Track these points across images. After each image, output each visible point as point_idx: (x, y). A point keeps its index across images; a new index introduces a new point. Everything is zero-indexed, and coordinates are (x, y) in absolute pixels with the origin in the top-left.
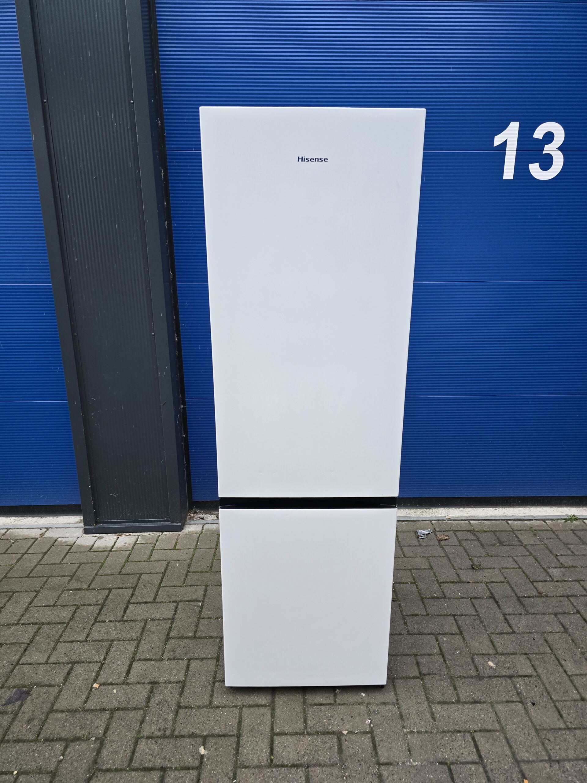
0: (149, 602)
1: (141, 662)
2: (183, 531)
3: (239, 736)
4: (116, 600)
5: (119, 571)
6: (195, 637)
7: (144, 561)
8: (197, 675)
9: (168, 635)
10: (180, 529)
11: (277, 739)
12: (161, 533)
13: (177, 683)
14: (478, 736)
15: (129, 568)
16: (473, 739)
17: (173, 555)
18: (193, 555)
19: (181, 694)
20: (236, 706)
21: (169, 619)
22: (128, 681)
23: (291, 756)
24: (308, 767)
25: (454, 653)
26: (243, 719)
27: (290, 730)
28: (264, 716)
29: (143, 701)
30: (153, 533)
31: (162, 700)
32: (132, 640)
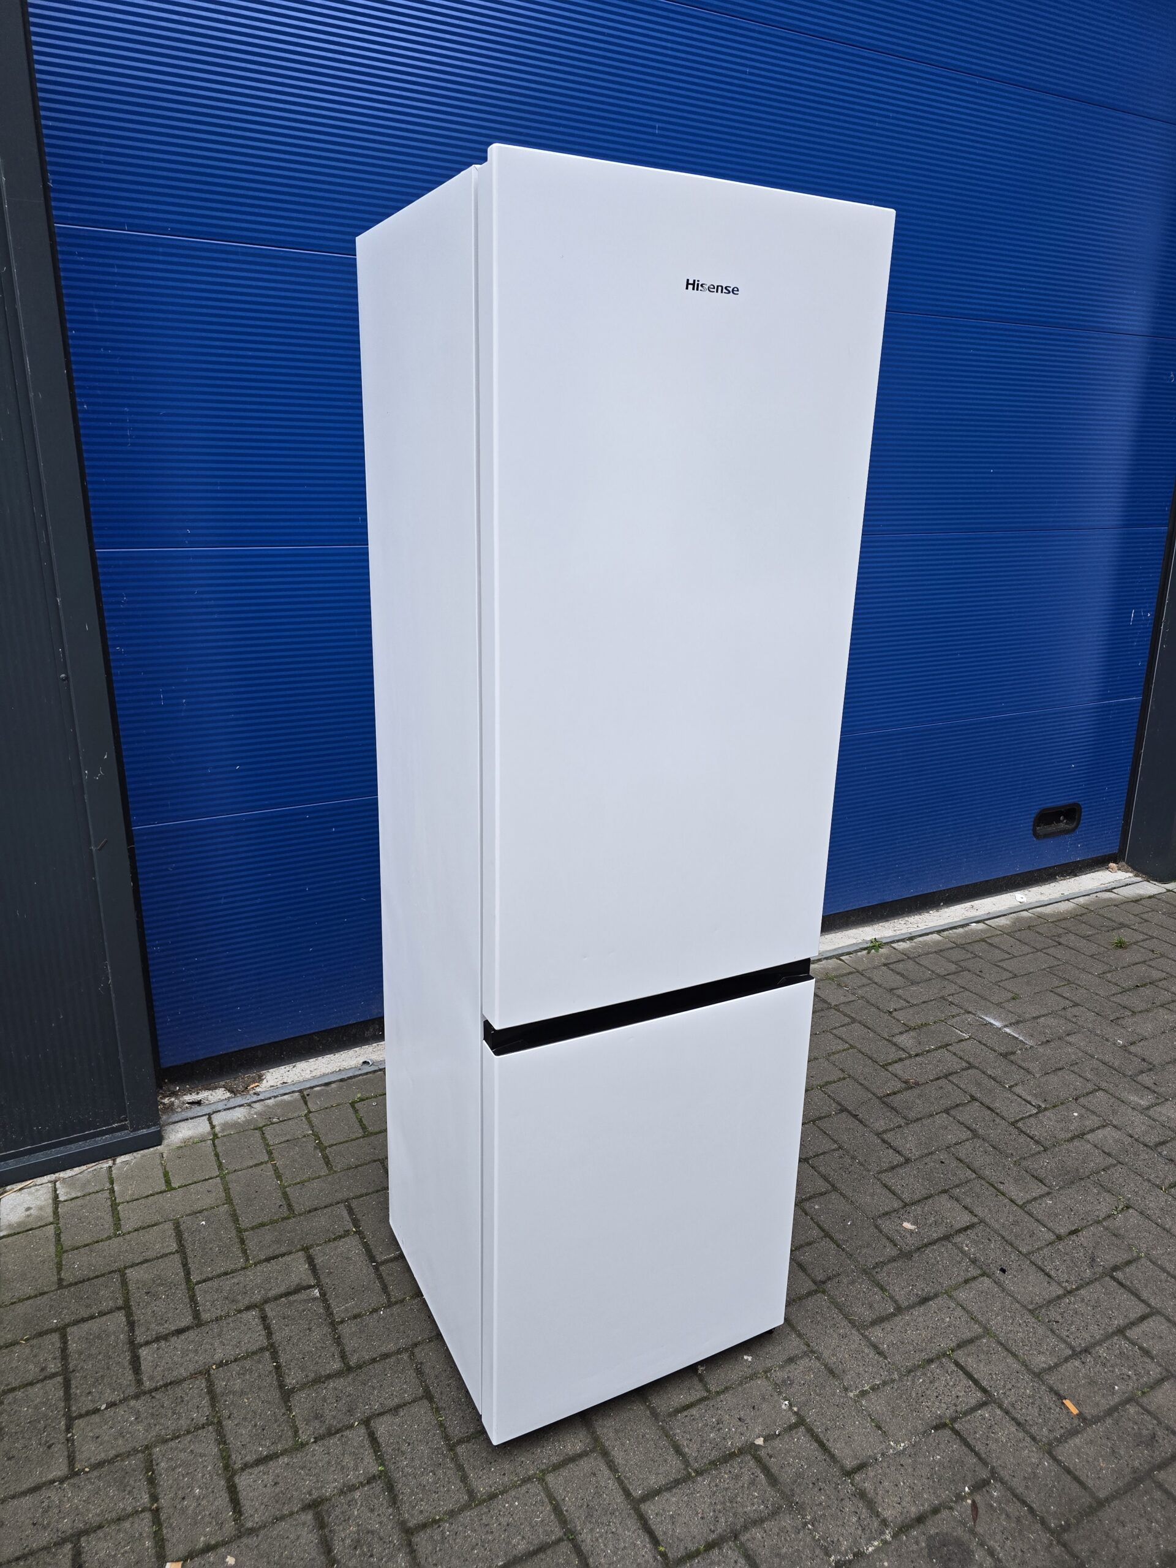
0: (188, 1328)
1: (256, 1470)
2: (165, 1142)
3: (571, 1536)
4: (93, 1351)
5: (55, 1279)
6: (349, 1369)
7: (109, 1238)
8: (403, 1448)
9: (281, 1386)
10: (157, 1139)
11: (650, 1509)
12: (110, 1163)
14: (960, 1356)
16: (957, 1364)
17: (175, 1204)
18: (227, 1190)
19: (395, 1503)
20: (527, 1480)
21: (262, 1350)
22: (249, 1525)
23: (695, 1531)
24: (736, 1537)
25: (844, 1227)
26: (559, 1498)
27: (662, 1481)
28: (595, 1475)
29: (314, 1554)
30: (89, 1166)
31: (359, 1534)
32: (199, 1428)
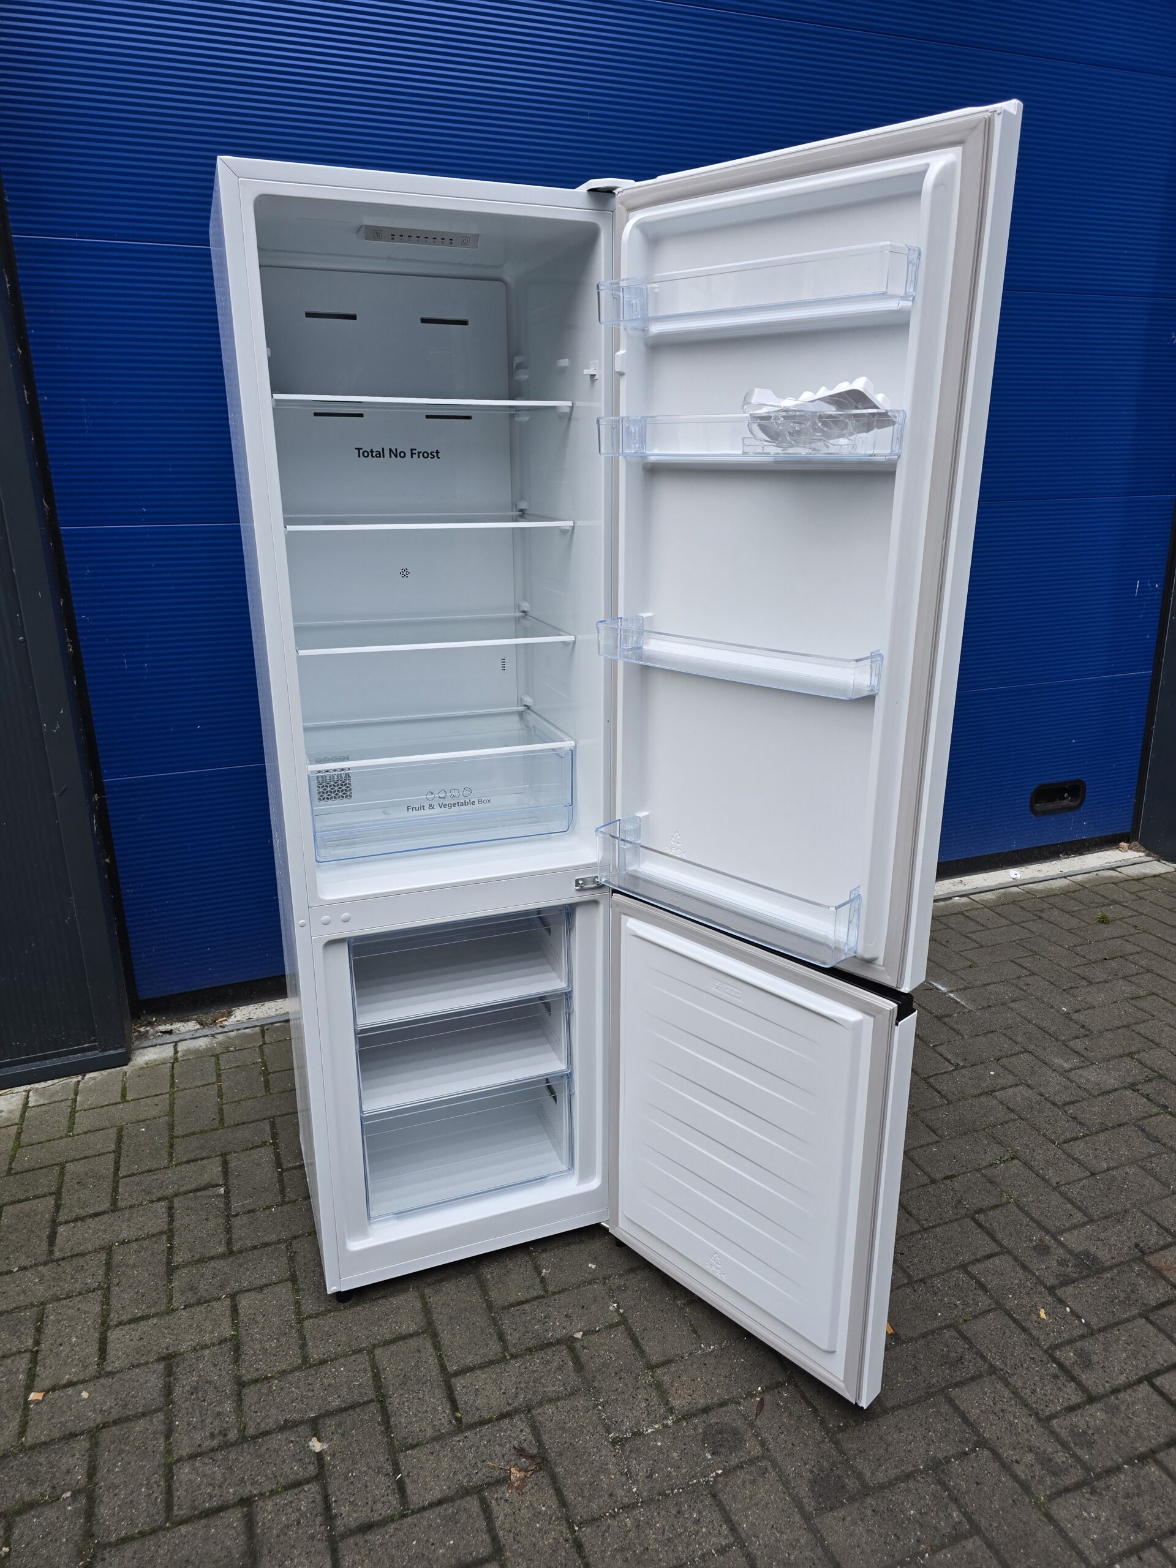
0: (104, 1213)
1: (127, 1327)
2: (131, 1063)
3: (382, 1400)
4: (21, 1226)
5: (6, 1168)
6: (231, 1253)
7: (61, 1138)
8: (258, 1319)
9: (169, 1262)
10: (125, 1060)
11: (459, 1383)
12: (80, 1078)
13: (220, 1343)
15: (27, 1158)
17: (124, 1114)
18: (172, 1105)
19: (237, 1361)
20: (359, 1351)
21: (161, 1233)
22: (109, 1369)
23: (493, 1403)
24: (529, 1411)
26: (381, 1368)
27: (479, 1360)
28: (419, 1351)
29: (156, 1395)
30: (61, 1079)
31: (198, 1383)
32: (90, 1292)
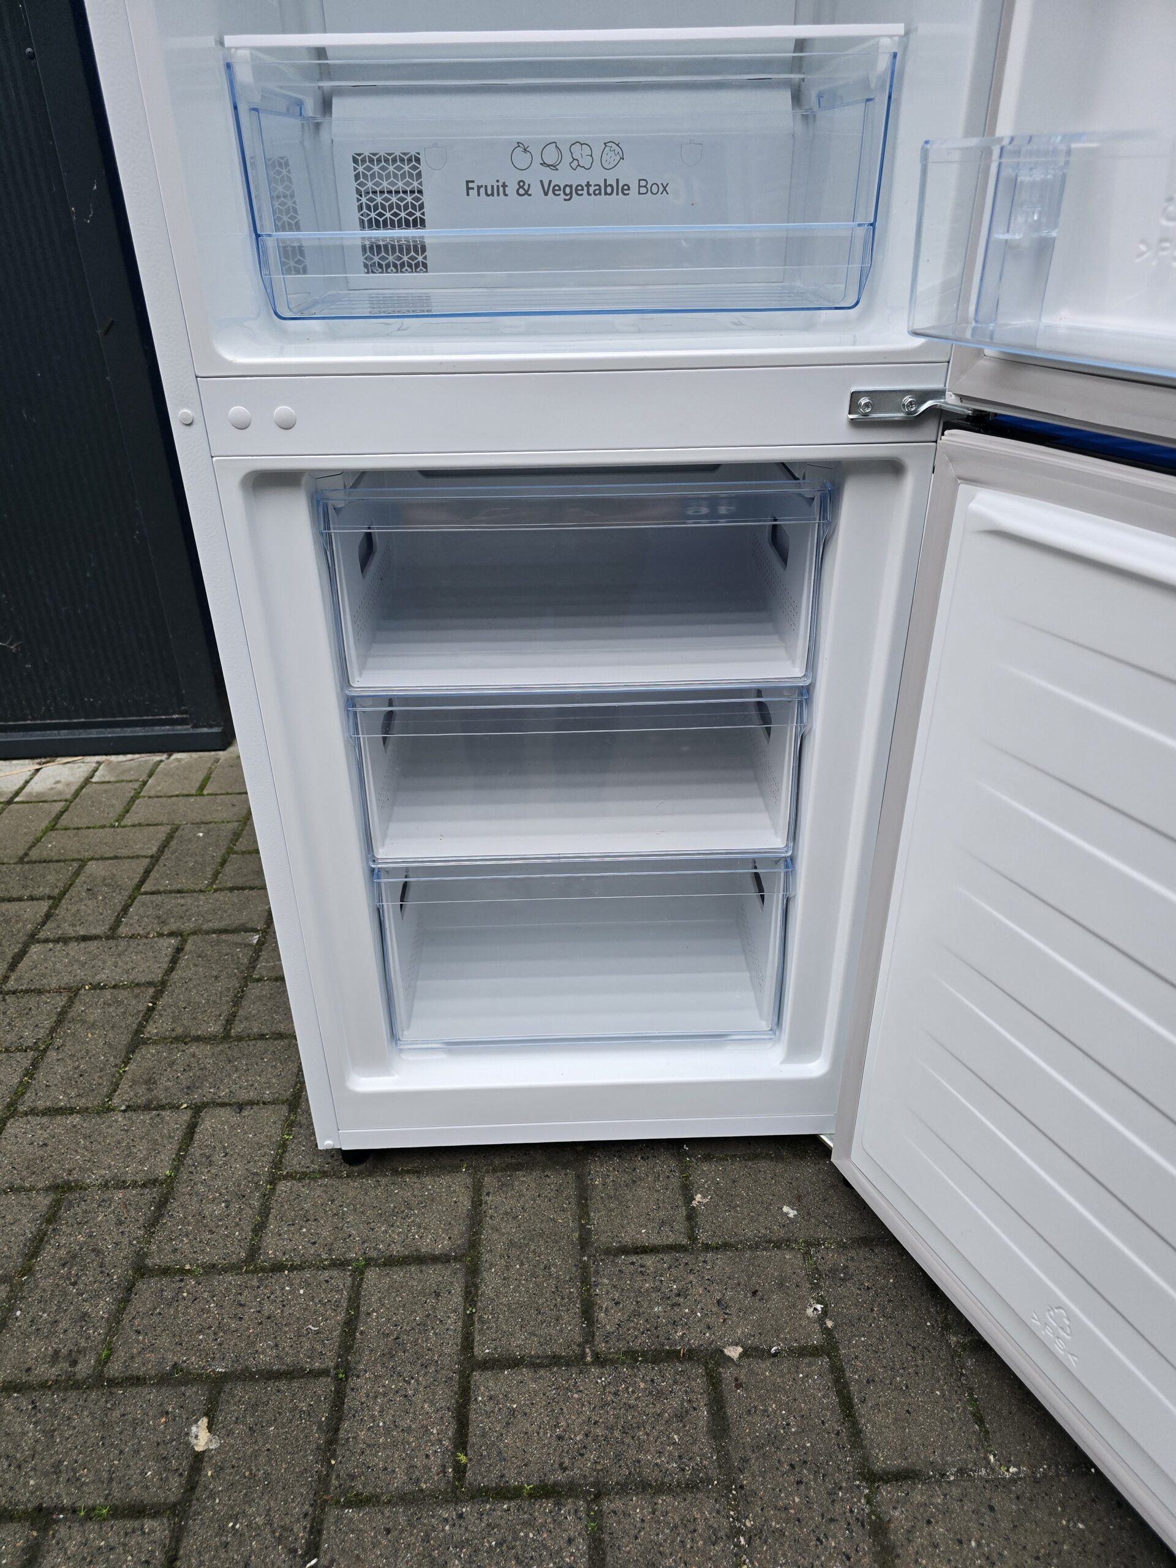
0: (96, 938)
1: (36, 1121)
2: (231, 749)
3: (342, 1376)
5: (21, 853)
6: (226, 1037)
8: (216, 1157)
9: (138, 1032)
10: (225, 742)
12: (164, 757)
13: (144, 1186)
15: (52, 846)
17: (192, 809)
19: (153, 1225)
21: (150, 984)
23: (534, 1454)
26: (363, 1309)
27: (533, 1348)
28: (437, 1295)
30: (143, 755)
31: (81, 1249)
32: (19, 1051)
